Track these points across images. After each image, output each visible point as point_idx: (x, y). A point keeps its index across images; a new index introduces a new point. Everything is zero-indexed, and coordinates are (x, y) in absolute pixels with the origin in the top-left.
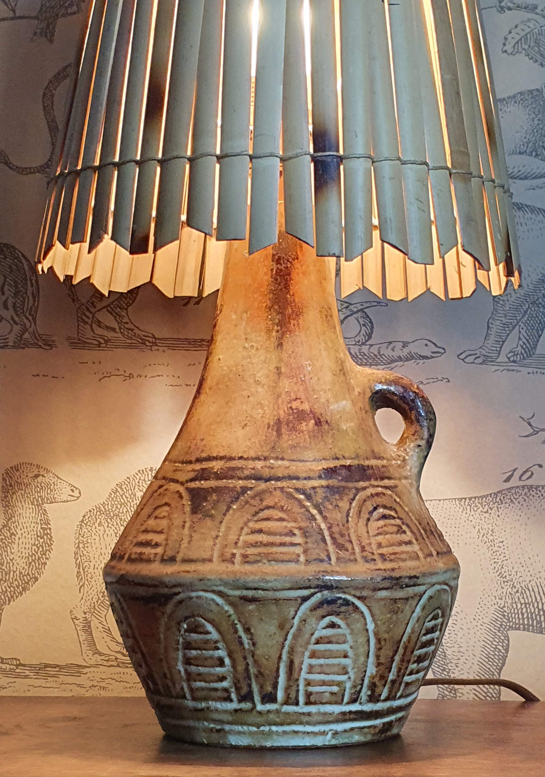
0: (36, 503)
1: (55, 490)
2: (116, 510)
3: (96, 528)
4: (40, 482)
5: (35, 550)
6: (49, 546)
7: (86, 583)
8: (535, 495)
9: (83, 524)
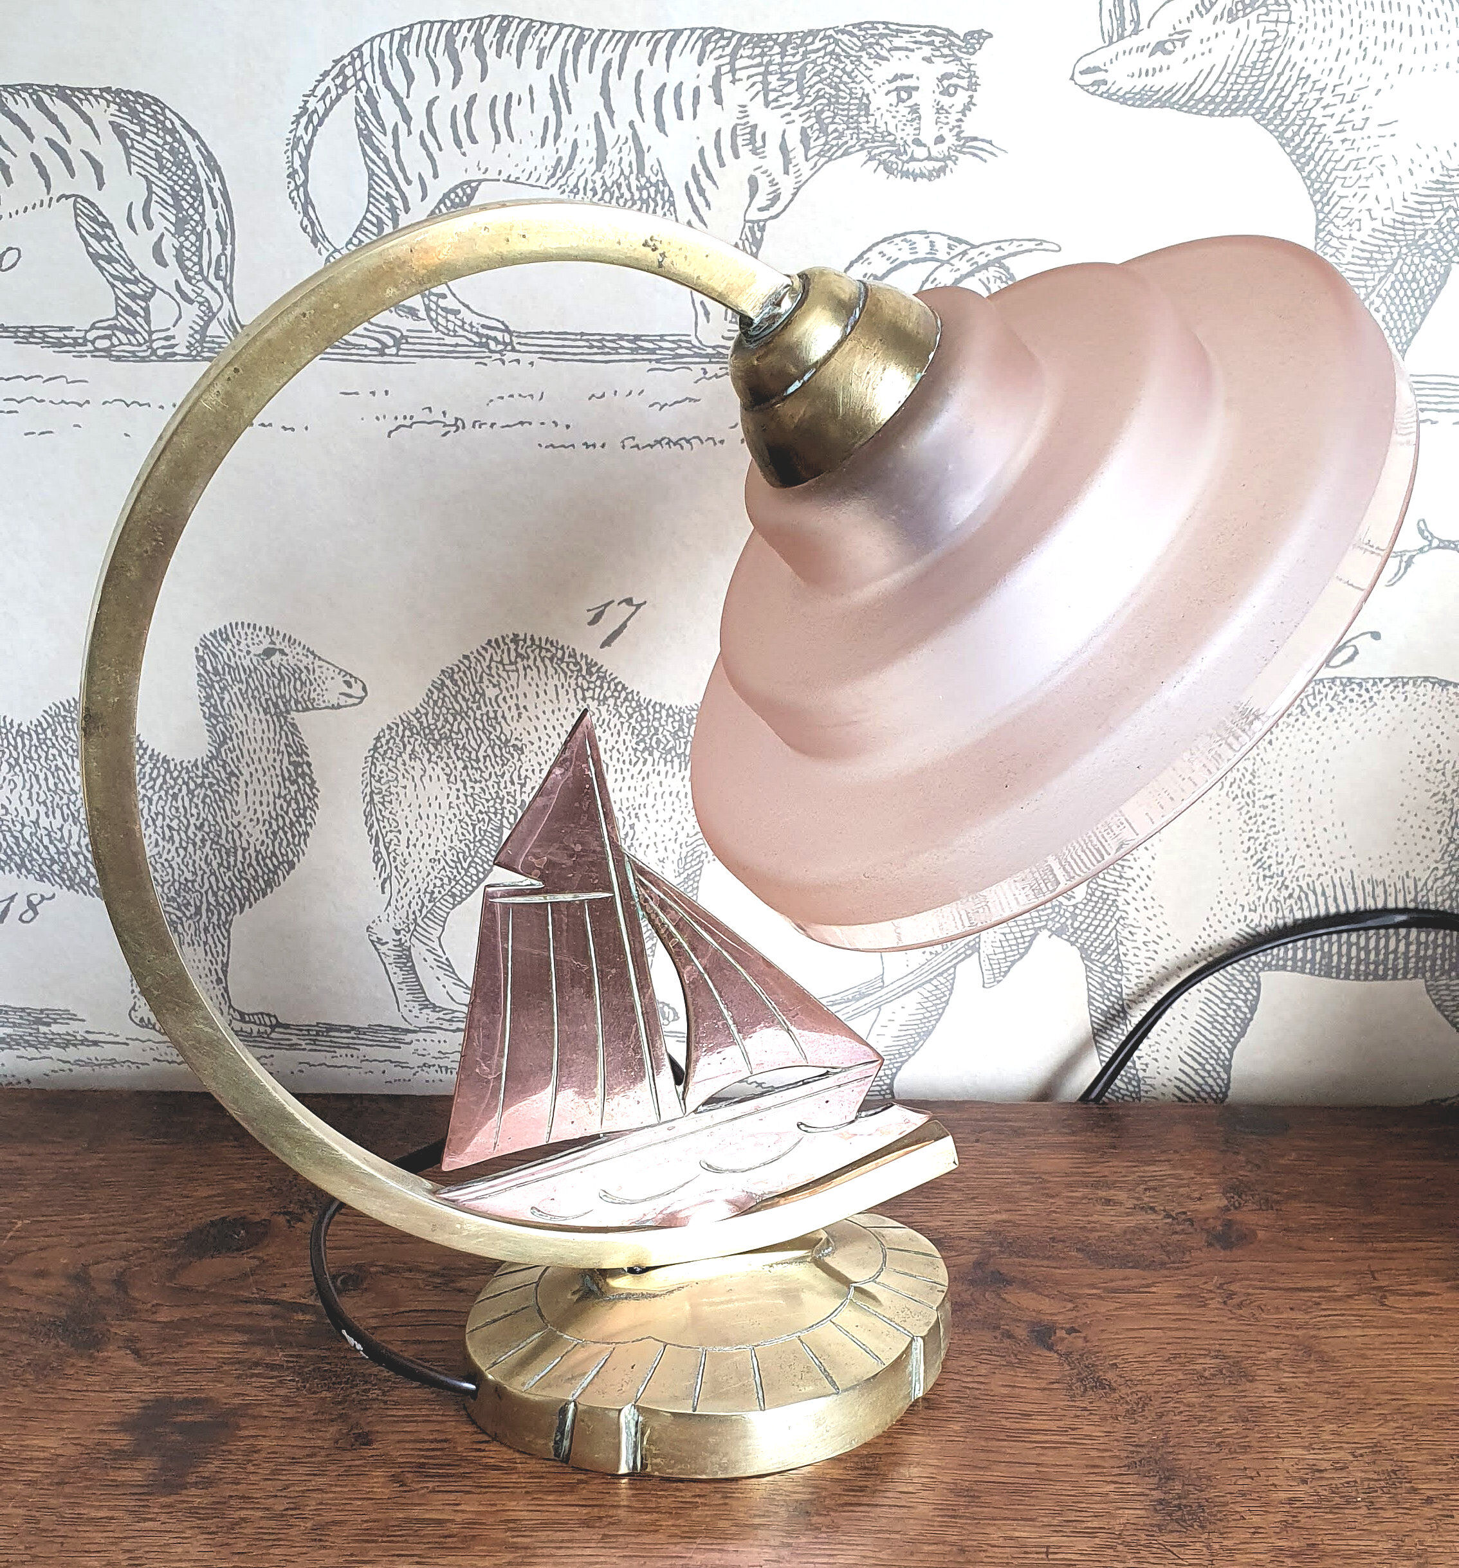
0: (273, 712)
1: (311, 684)
2: (443, 727)
3: (404, 764)
4: (277, 665)
5: (281, 806)
6: (310, 799)
7: (394, 873)
8: (1356, 698)
9: (376, 755)
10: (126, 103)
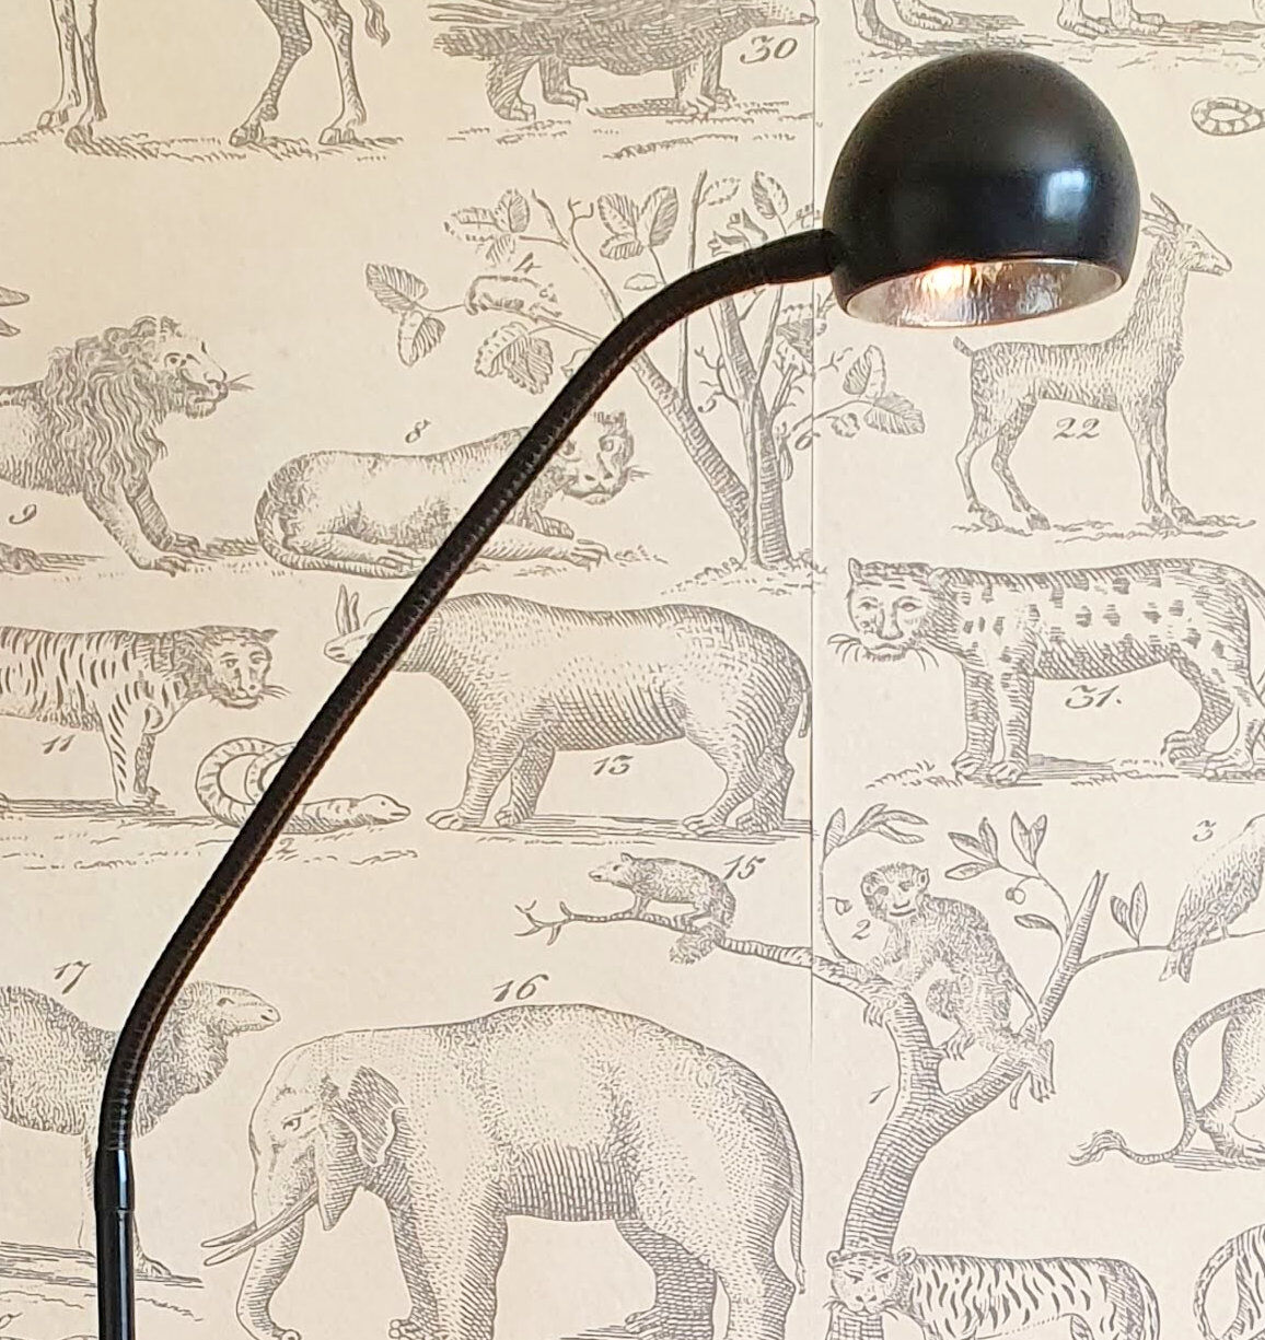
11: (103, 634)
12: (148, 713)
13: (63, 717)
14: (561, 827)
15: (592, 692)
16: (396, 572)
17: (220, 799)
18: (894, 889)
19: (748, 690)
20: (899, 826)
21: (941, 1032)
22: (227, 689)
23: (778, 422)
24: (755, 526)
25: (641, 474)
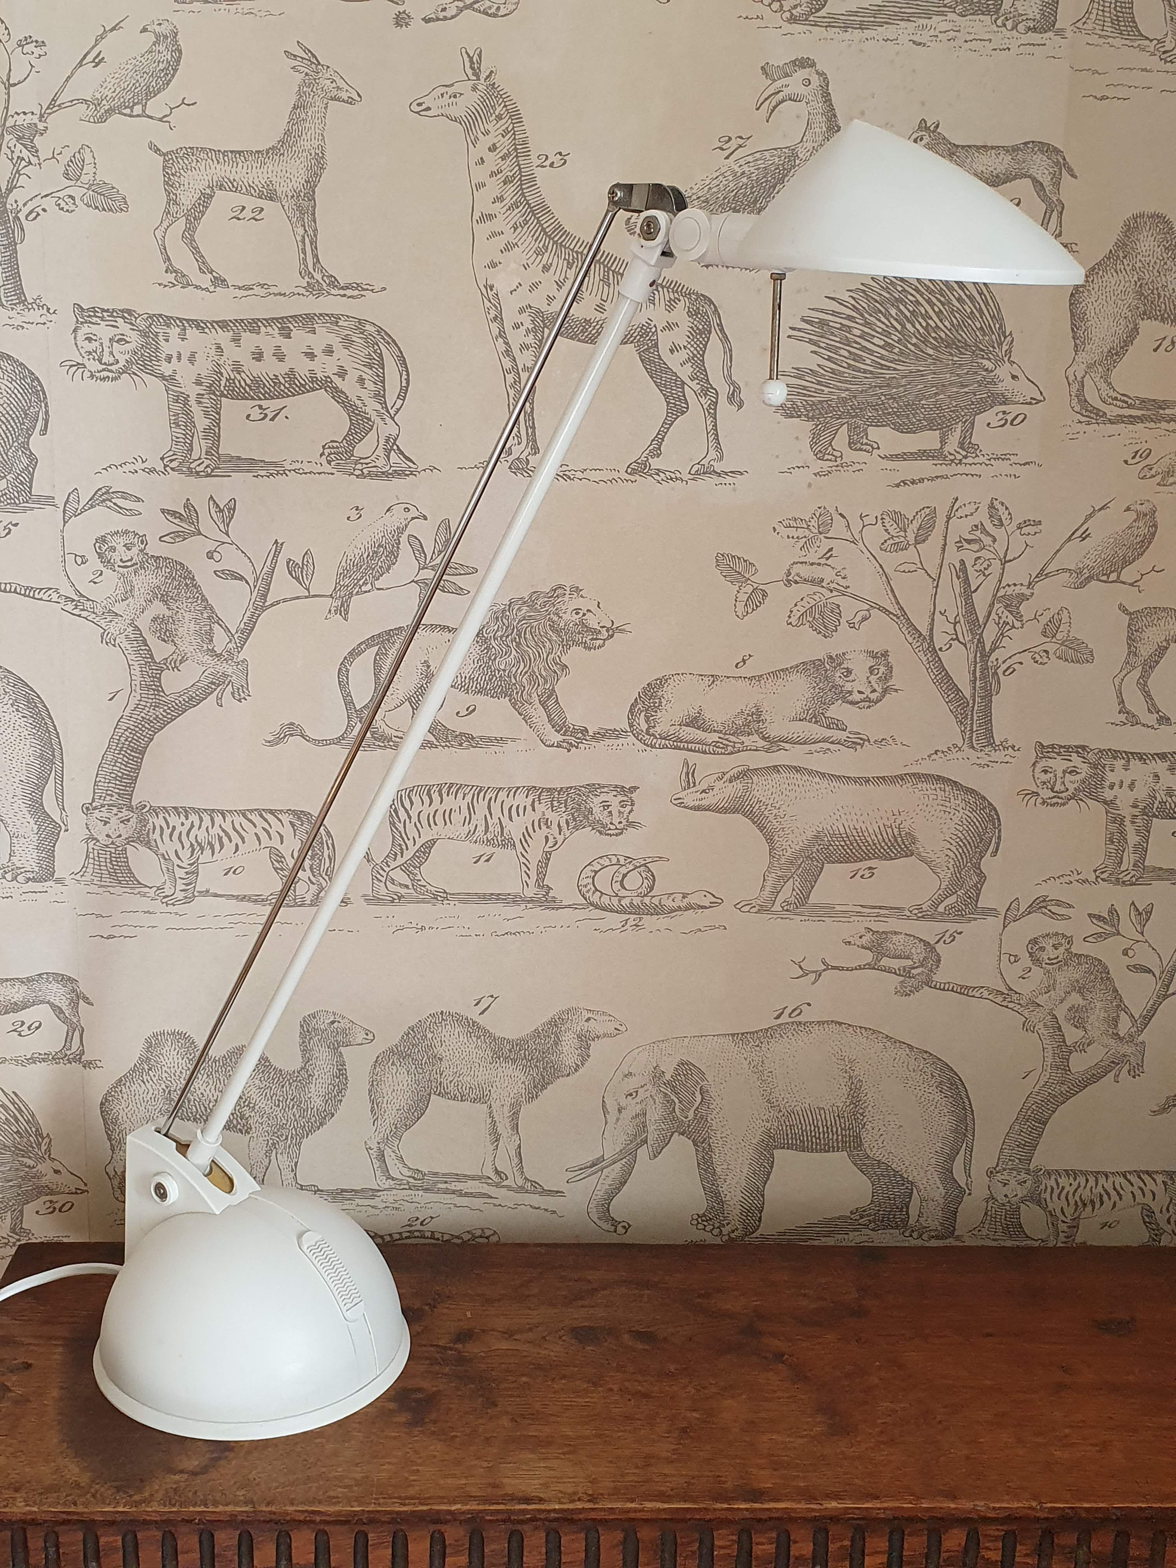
0: (332, 1047)
1: (350, 1035)
2: (407, 1051)
3: (389, 1068)
4: (336, 1028)
5: (331, 1089)
6: (345, 1085)
7: (380, 1116)
8: (803, 1030)
9: (376, 1064)
10: (297, 814)
11: (518, 788)
12: (547, 838)
13: (488, 841)
14: (826, 911)
15: (852, 827)
16: (723, 751)
17: (594, 893)
18: (1049, 948)
19: (958, 827)
20: (1054, 909)
21: (1072, 1035)
22: (602, 824)
23: (993, 658)
24: (972, 724)
25: (896, 691)
